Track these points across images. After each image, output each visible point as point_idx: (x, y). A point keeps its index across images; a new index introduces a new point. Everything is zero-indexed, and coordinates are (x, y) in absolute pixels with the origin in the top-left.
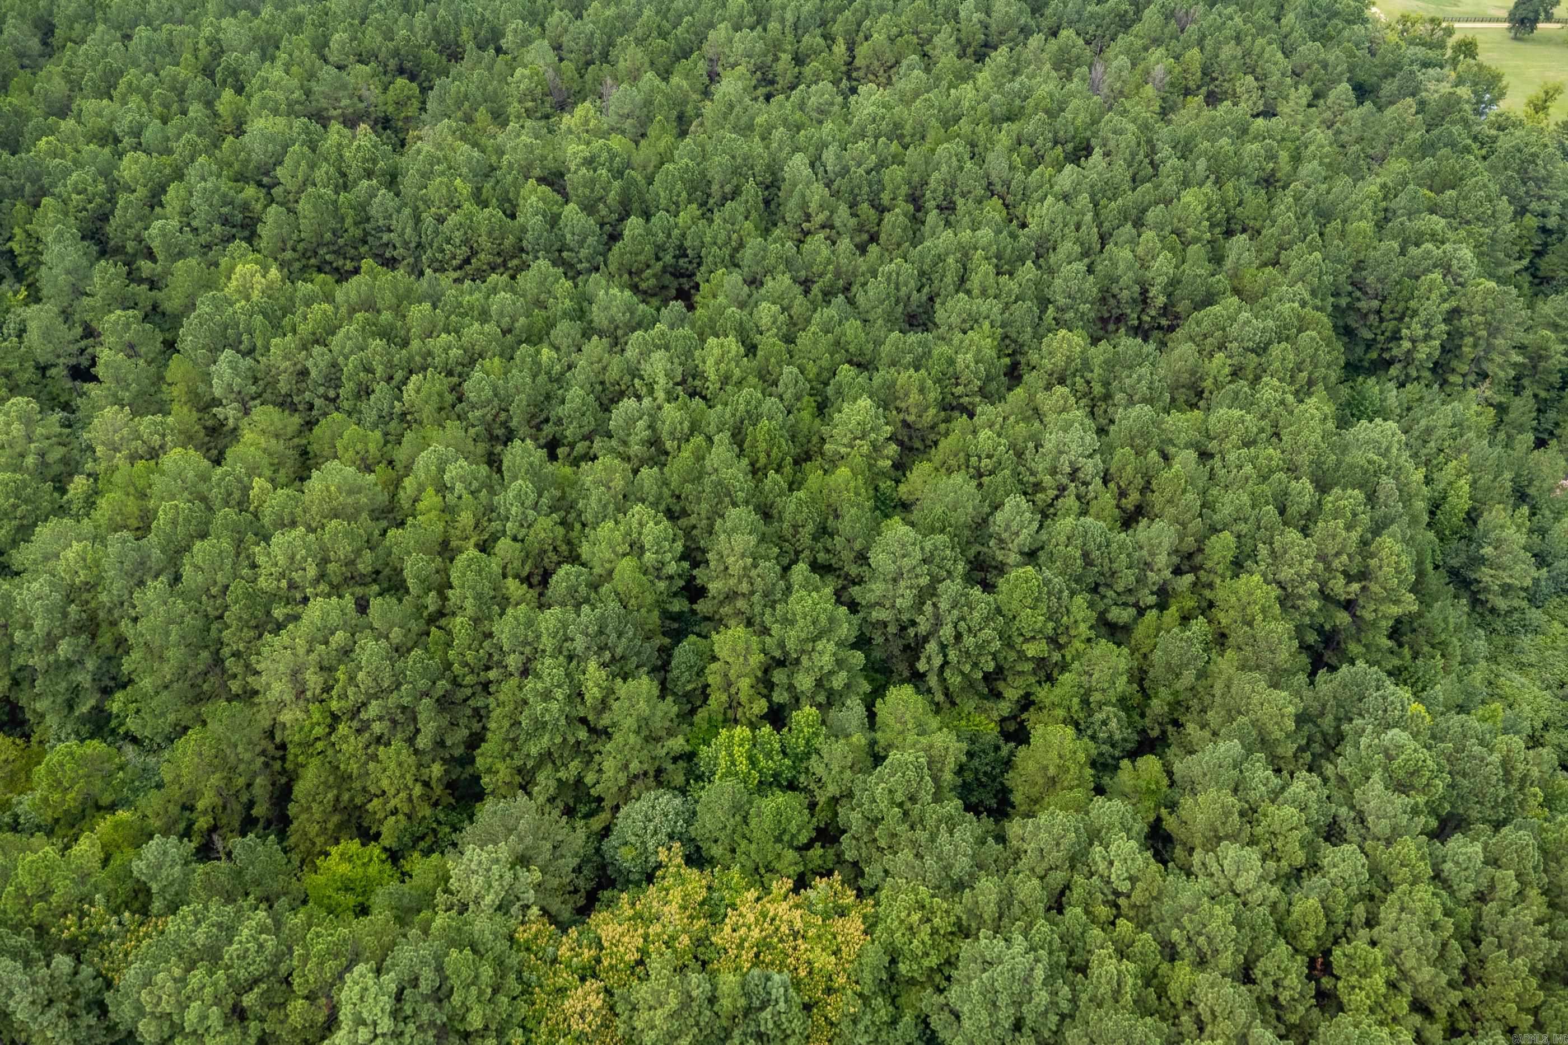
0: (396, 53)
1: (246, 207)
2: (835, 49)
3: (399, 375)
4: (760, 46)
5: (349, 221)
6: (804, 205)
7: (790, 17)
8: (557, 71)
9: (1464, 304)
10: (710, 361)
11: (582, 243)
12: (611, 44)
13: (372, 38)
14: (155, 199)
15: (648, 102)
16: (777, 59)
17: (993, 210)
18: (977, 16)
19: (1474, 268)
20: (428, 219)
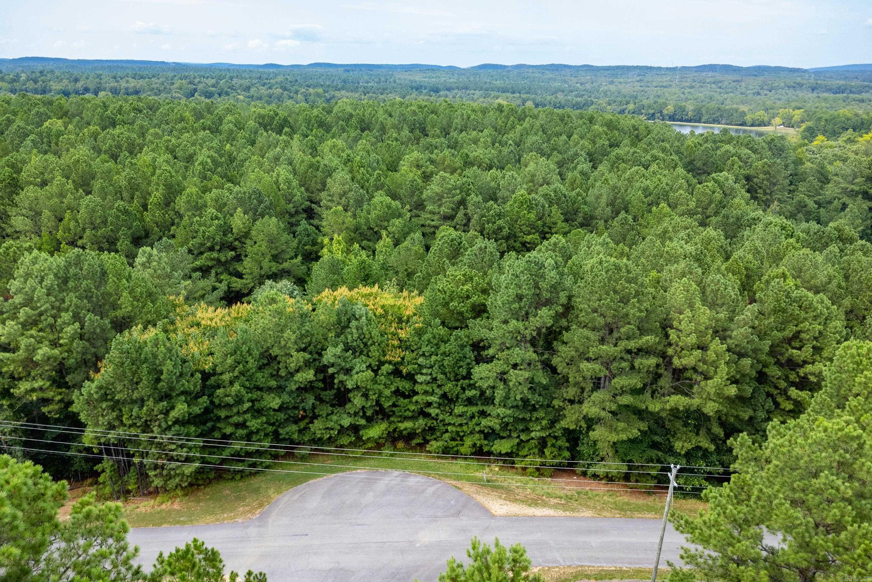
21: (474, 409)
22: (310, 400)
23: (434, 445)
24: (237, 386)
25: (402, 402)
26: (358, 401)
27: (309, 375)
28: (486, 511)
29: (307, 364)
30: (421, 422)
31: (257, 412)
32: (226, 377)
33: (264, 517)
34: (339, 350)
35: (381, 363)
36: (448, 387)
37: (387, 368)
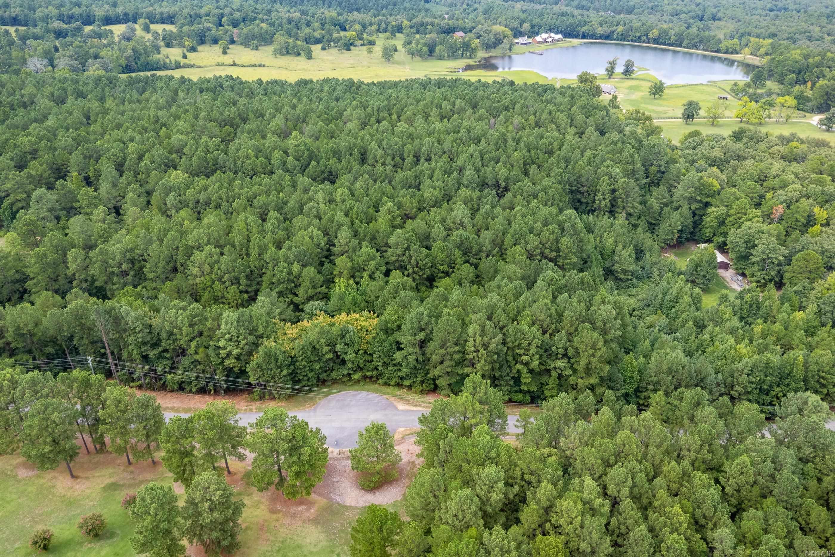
0: (224, 120)
1: (173, 161)
2: (393, 117)
3: (231, 200)
4: (363, 116)
5: (211, 164)
6: (375, 157)
7: (375, 107)
8: (286, 125)
9: (616, 187)
10: (338, 195)
11: (294, 169)
12: (307, 116)
13: (215, 114)
14: (140, 158)
15: (320, 132)
16: (369, 120)
17: (445, 158)
18: (449, 107)
19: (620, 175)
20: (239, 162)
21: (396, 368)
22: (331, 364)
23: (380, 381)
24: (304, 363)
25: (368, 364)
26: (350, 365)
27: (331, 356)
28: (396, 408)
29: (330, 351)
30: (375, 373)
31: (311, 370)
32: (300, 359)
33: (315, 409)
34: (342, 346)
35: (359, 350)
36: (385, 360)
37: (361, 352)
